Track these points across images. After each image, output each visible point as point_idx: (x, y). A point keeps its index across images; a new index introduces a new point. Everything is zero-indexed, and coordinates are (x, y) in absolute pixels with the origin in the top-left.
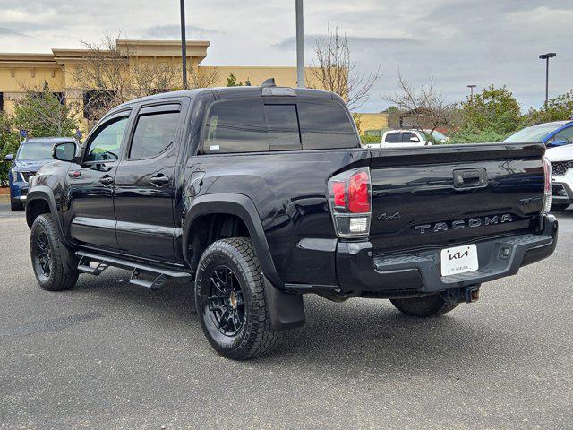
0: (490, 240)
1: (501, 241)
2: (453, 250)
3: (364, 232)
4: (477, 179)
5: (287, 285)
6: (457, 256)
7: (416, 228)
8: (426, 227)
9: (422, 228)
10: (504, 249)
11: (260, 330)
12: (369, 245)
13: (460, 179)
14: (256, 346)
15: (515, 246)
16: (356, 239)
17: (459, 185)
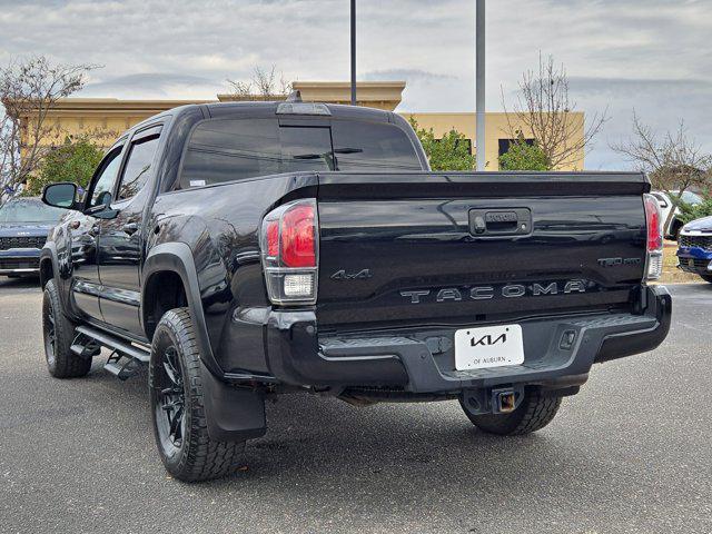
0: (552, 320)
1: (569, 322)
2: (478, 332)
3: (309, 297)
4: (514, 224)
5: (228, 375)
6: (485, 341)
7: (404, 294)
8: (421, 293)
9: (415, 296)
10: (568, 333)
11: (202, 440)
12: (310, 316)
13: (480, 223)
14: (199, 463)
15: (583, 330)
16: (295, 306)
17: (479, 231)
